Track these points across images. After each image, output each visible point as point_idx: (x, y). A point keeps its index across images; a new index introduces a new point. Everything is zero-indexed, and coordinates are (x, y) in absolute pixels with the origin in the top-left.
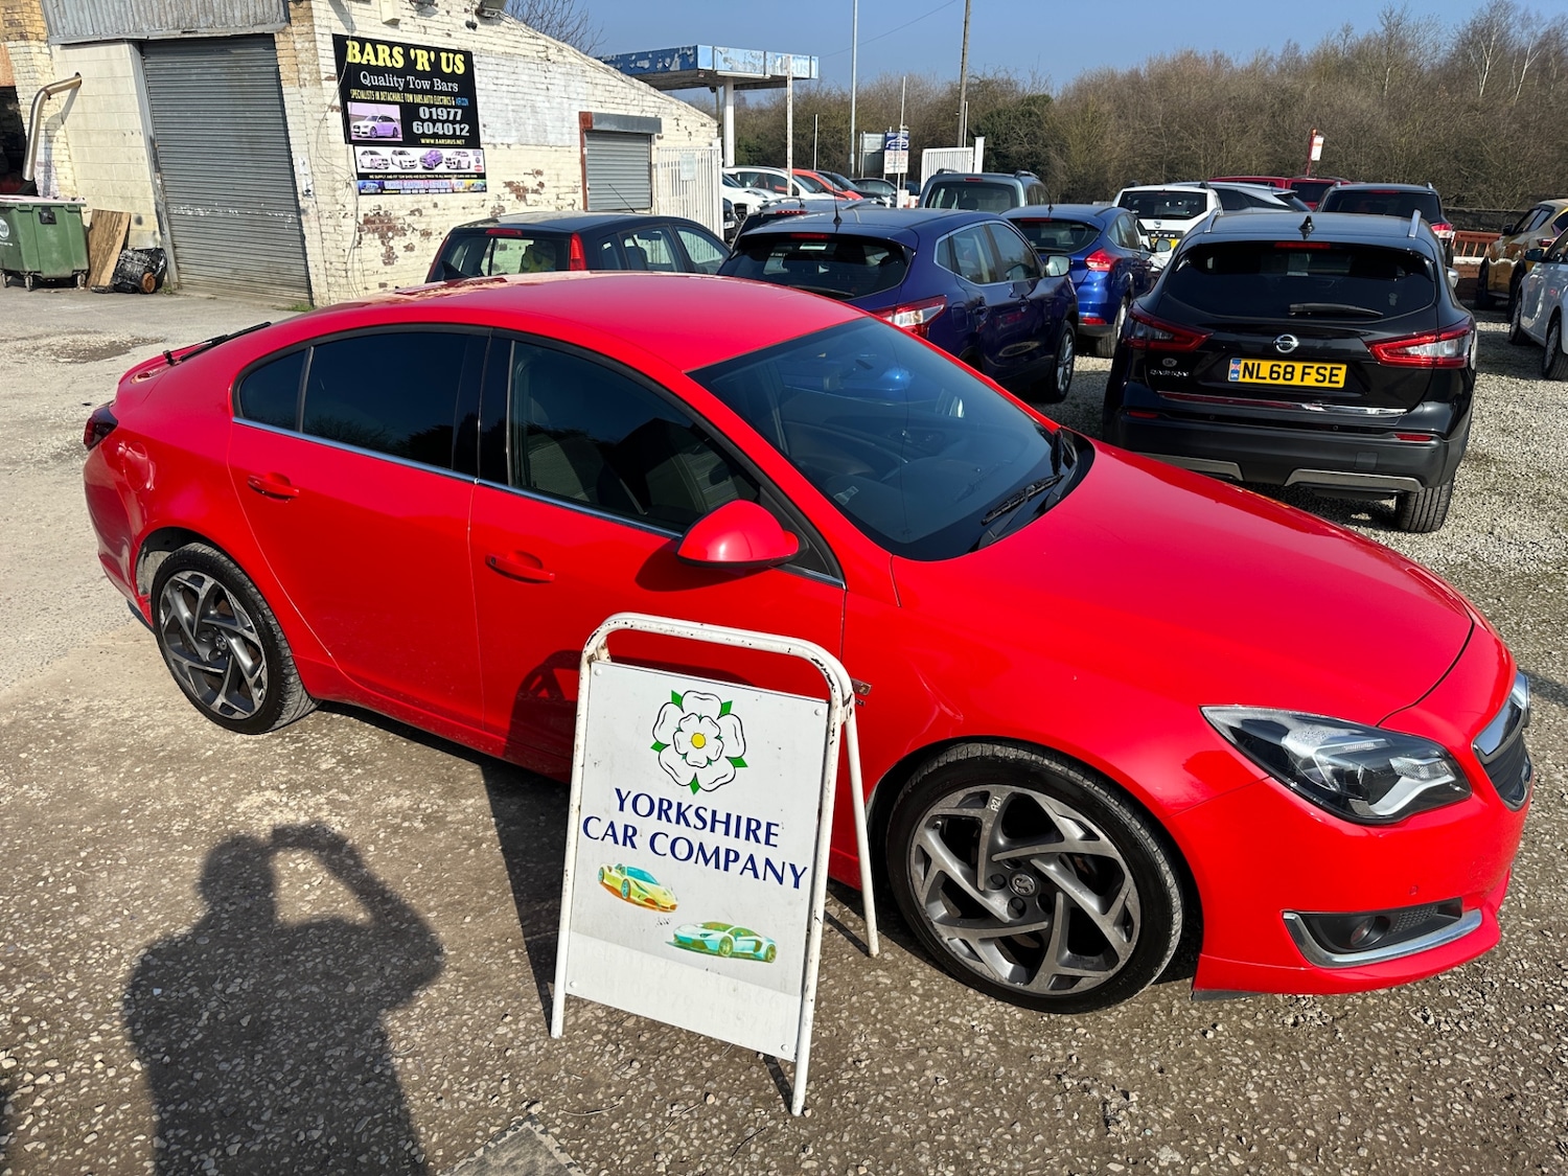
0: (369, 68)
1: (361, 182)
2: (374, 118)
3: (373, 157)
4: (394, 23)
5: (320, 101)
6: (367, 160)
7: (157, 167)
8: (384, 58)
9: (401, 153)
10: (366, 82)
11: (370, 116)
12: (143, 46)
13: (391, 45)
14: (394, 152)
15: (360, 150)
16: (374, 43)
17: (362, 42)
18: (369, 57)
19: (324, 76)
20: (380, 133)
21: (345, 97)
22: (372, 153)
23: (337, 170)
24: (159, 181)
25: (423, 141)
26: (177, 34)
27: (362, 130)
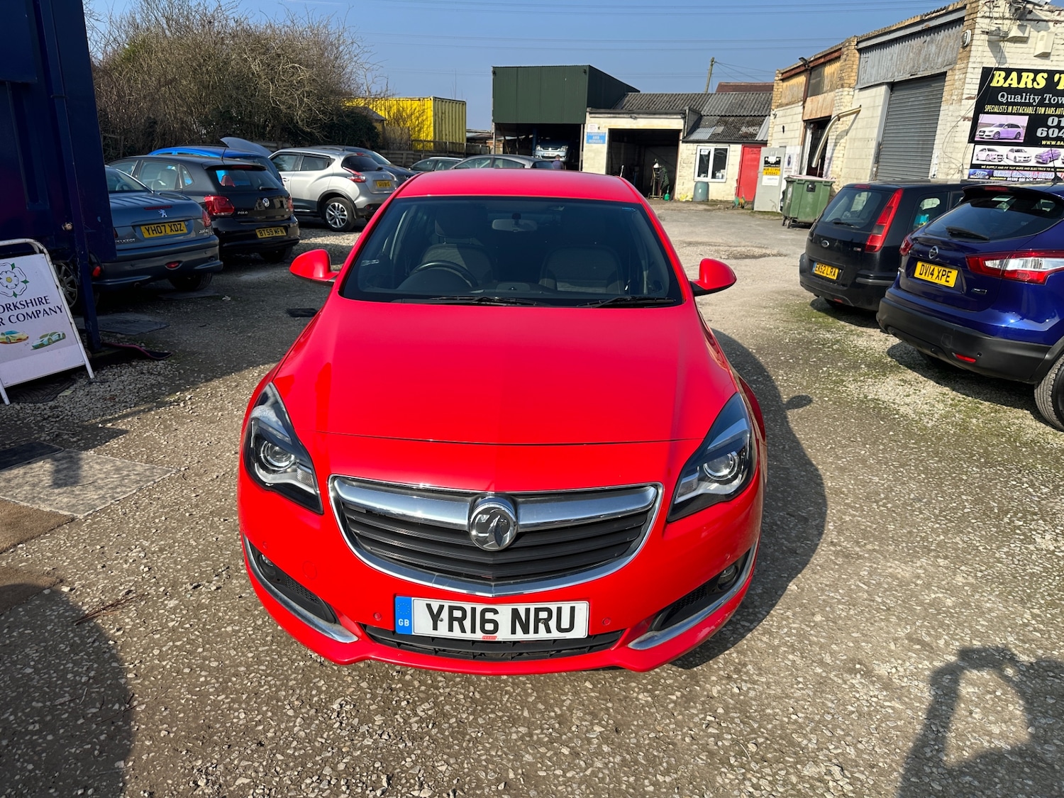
0: (1010, 90)
1: (972, 170)
2: (1001, 126)
3: (990, 153)
4: (1045, 56)
5: (957, 114)
6: (983, 156)
7: (877, 160)
8: (1027, 80)
9: (1017, 151)
10: (1004, 100)
11: (998, 123)
12: (893, 86)
13: (1036, 72)
14: (1011, 151)
15: (979, 147)
16: (1020, 72)
17: (1008, 72)
18: (1013, 81)
19: (965, 96)
20: (1001, 136)
21: (979, 110)
22: (989, 150)
23: (954, 161)
24: (875, 169)
25: (1044, 143)
26: (908, 77)
27: (986, 134)
